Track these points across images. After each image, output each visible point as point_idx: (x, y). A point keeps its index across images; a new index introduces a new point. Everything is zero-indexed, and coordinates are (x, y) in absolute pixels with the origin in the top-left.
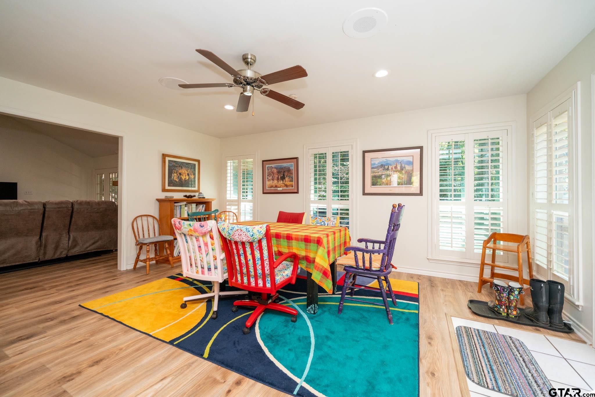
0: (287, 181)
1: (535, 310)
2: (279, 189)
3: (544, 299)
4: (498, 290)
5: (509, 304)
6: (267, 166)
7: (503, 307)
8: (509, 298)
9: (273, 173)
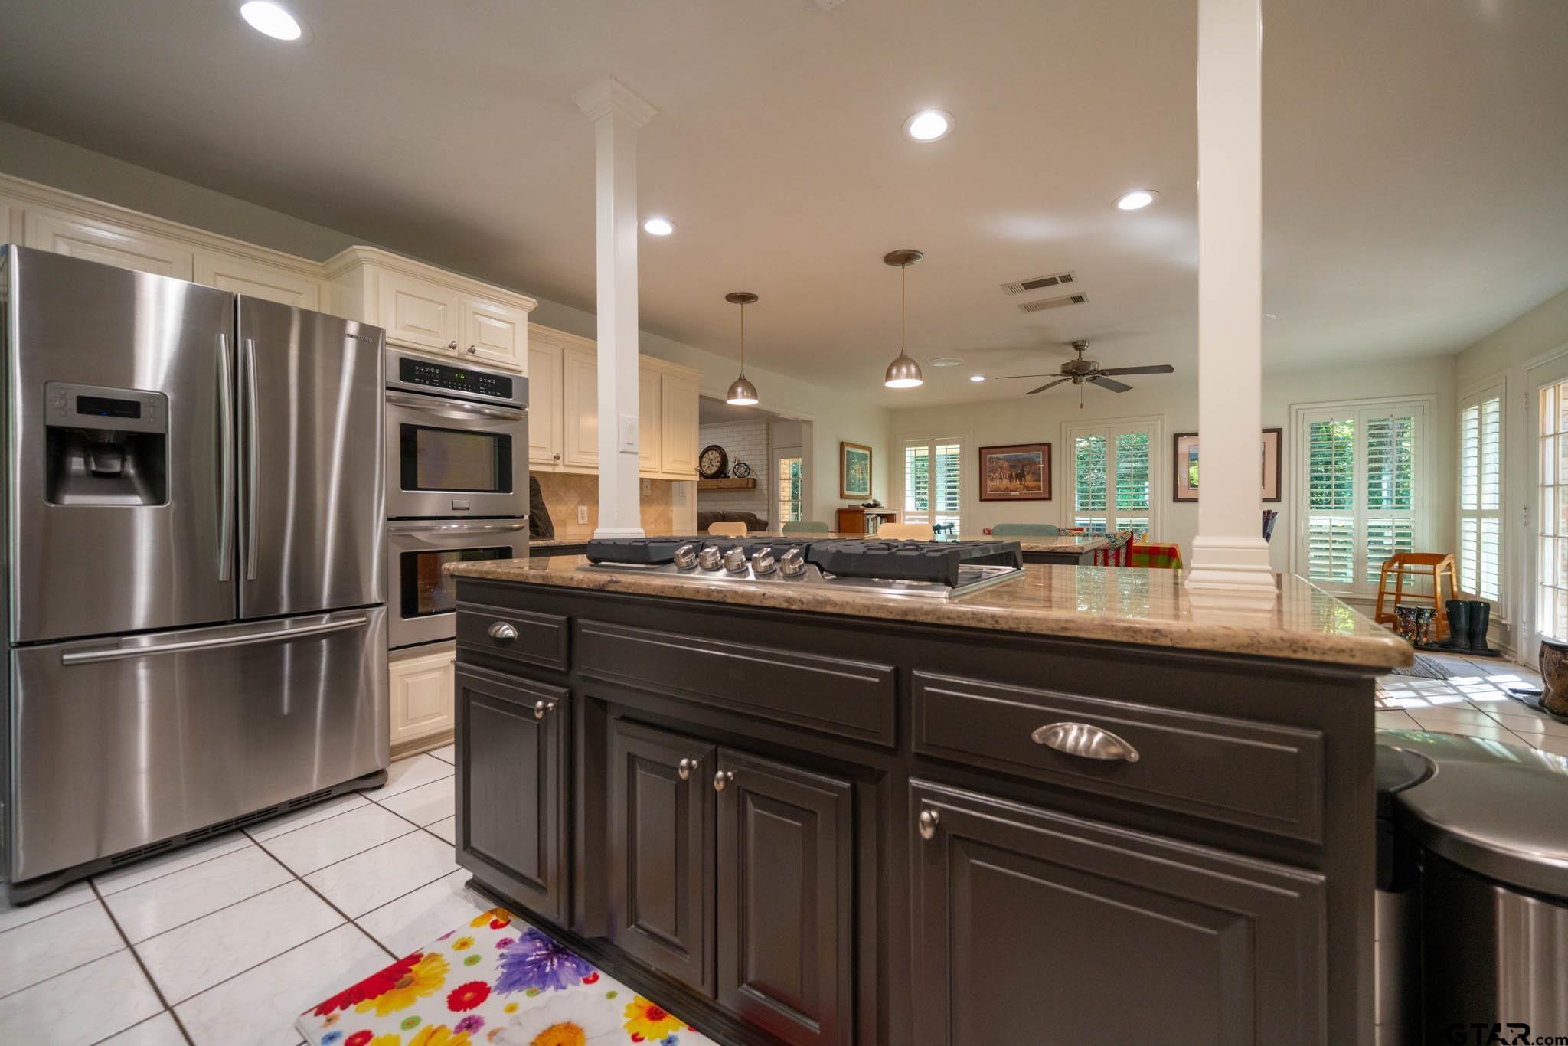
0: (1029, 480)
1: (1452, 636)
2: (1012, 493)
3: (1463, 620)
4: (1403, 613)
5: (1418, 629)
6: (988, 456)
7: (1410, 634)
8: (1417, 622)
9: (1001, 468)
